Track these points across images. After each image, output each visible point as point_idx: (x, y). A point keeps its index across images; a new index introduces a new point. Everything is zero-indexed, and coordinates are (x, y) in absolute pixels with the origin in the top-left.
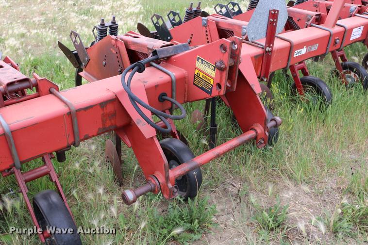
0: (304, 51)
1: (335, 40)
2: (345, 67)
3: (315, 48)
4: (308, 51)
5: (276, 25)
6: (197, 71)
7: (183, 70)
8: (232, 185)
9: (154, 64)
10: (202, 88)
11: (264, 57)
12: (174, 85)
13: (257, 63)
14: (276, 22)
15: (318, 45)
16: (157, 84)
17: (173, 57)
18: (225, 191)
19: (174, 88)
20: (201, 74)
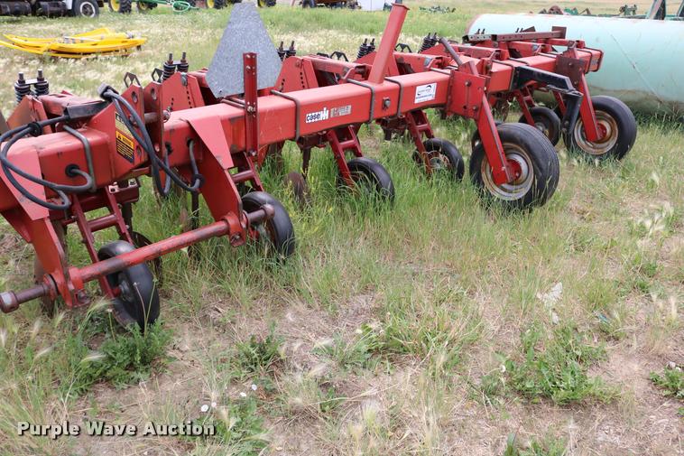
0: (324, 115)
1: (384, 101)
2: (429, 147)
3: (346, 111)
4: (332, 116)
5: (256, 75)
6: (117, 133)
7: (104, 133)
8: (217, 310)
9: (67, 128)
10: (125, 157)
11: (247, 121)
12: (88, 152)
13: (235, 129)
14: (255, 71)
15: (350, 107)
16: (59, 151)
17: (94, 118)
18: (205, 318)
19: (89, 158)
20: (122, 136)
